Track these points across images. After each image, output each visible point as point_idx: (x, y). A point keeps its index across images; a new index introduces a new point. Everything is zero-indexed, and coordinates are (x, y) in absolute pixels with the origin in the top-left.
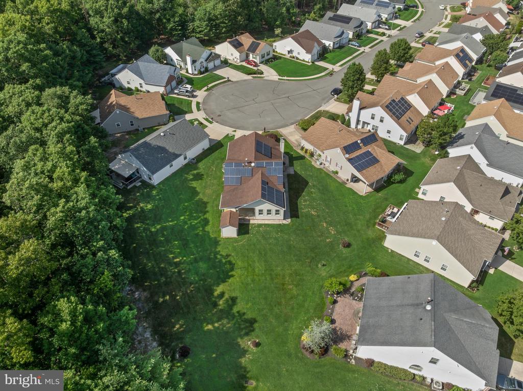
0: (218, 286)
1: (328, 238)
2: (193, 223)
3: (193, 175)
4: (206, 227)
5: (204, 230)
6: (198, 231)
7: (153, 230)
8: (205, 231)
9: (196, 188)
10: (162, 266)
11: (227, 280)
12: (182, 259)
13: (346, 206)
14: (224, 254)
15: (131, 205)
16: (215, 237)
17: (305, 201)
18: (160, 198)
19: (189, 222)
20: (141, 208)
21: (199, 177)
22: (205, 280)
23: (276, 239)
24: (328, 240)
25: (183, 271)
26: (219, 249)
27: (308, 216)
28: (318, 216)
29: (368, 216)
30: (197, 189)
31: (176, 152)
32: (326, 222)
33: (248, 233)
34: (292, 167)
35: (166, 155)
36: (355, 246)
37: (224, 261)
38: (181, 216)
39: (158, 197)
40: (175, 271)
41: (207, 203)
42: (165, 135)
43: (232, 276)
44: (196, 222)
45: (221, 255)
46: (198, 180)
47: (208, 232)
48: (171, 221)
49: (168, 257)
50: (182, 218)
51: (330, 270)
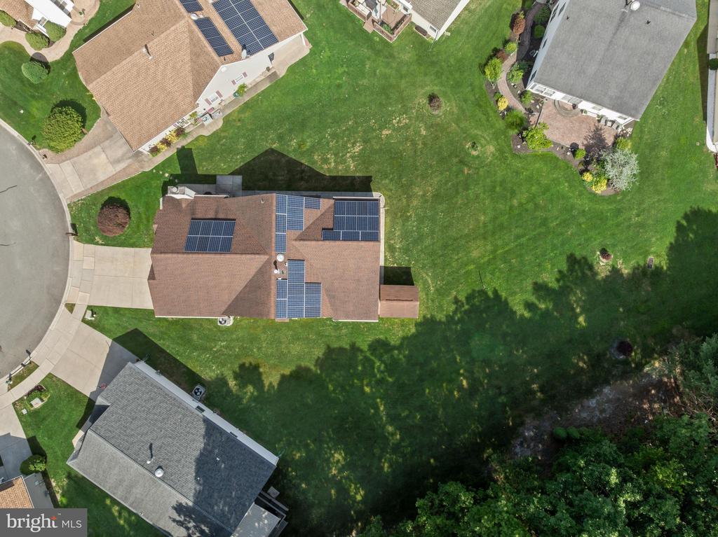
0: (515, 312)
1: (417, 133)
2: (382, 367)
3: (242, 385)
4: (392, 343)
5: (399, 348)
6: (401, 356)
7: (398, 437)
8: (402, 344)
9: (283, 376)
10: (476, 406)
11: (503, 299)
12: (462, 375)
13: (339, 86)
14: (453, 307)
15: (333, 492)
16: (416, 326)
17: (325, 161)
18: (314, 441)
19: (378, 376)
20: (341, 470)
21: (249, 374)
22: (505, 335)
23: (421, 220)
24: (424, 133)
25: (487, 370)
26: (441, 317)
27: (363, 159)
28: (365, 141)
29: (365, 51)
30: (287, 372)
31: (203, 431)
32: (381, 129)
33: (409, 268)
34: (218, 177)
35: (216, 451)
36: (436, 89)
37: (466, 307)
38: (363, 392)
39: (312, 446)
40: (487, 384)
41: (328, 347)
42: (160, 467)
43: (495, 292)
44: (378, 364)
45: (455, 312)
46: (260, 374)
47: (404, 338)
48: (377, 409)
49: (459, 399)
50: (367, 389)
51: (483, 137)
